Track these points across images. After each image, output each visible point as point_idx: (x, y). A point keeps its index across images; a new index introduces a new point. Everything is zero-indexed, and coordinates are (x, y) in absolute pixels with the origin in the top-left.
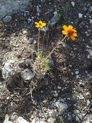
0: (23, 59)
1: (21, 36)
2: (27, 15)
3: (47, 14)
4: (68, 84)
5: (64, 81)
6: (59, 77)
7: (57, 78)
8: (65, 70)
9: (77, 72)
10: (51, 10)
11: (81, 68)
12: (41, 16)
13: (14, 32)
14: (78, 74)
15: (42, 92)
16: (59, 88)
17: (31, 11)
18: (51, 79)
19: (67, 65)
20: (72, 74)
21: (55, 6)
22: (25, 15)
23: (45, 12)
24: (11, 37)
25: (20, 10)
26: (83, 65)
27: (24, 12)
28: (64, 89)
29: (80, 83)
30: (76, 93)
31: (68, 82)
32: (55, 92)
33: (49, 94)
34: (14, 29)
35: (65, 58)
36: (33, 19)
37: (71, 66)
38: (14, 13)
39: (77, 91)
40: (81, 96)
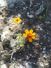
0: (13, 32)
1: (17, 18)
2: (23, 5)
3: (36, 7)
4: (36, 54)
5: (35, 52)
6: (32, 49)
7: (31, 48)
8: (37, 45)
9: (44, 49)
10: (39, 4)
11: (48, 47)
12: (32, 7)
13: (13, 15)
14: (45, 50)
15: (20, 54)
16: (31, 55)
17: (27, 3)
18: (27, 48)
19: (40, 43)
20: (41, 49)
21: (43, 2)
22: (22, 5)
23: (35, 5)
24: (11, 18)
25: (20, 1)
26: (50, 45)
27: (22, 3)
28: (33, 57)
29: (44, 56)
30: (40, 61)
31: (37, 53)
32: (28, 57)
33: (24, 57)
34: (14, 13)
35: (40, 38)
36: (27, 8)
37: (42, 44)
38: (16, 2)
39: (41, 60)
40: (42, 64)
